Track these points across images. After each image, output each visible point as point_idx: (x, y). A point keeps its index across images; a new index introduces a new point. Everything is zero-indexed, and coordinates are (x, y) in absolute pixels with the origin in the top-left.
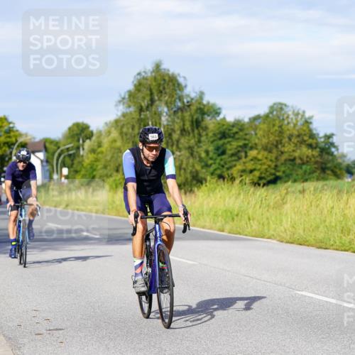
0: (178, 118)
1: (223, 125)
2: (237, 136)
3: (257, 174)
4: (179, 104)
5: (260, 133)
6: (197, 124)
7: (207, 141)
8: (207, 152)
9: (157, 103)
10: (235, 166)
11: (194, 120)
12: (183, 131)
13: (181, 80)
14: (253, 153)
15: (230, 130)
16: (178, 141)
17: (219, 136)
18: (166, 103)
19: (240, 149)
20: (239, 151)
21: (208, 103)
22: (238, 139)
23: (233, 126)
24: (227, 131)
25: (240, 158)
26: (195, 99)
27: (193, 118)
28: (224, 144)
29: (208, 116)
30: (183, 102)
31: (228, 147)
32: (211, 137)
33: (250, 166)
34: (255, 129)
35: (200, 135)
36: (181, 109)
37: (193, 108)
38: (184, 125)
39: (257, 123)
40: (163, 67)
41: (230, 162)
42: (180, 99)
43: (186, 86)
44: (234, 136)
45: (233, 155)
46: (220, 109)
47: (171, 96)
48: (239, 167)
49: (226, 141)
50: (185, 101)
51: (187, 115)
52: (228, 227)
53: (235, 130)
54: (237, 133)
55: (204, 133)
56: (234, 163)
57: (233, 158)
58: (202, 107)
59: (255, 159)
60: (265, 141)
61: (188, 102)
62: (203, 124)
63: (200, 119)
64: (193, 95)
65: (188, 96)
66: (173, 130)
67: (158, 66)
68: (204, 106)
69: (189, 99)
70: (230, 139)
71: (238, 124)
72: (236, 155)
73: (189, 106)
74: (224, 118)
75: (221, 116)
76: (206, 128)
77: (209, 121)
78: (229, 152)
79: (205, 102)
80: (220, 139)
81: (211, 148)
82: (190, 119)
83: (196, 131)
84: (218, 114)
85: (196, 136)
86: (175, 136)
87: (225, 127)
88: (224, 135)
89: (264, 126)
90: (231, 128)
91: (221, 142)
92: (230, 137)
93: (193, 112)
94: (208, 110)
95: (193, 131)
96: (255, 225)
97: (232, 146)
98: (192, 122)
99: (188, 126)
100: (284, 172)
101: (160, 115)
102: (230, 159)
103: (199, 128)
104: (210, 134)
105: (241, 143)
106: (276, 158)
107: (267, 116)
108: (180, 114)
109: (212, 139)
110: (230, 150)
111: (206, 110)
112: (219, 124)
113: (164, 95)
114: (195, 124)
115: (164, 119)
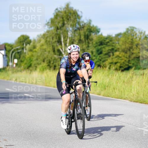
0: (77, 33)
1: (101, 38)
2: (108, 44)
3: (119, 65)
4: (78, 26)
5: (121, 42)
6: (87, 37)
7: (92, 46)
8: (92, 52)
9: (66, 25)
10: (107, 60)
11: (86, 35)
12: (80, 41)
13: (79, 13)
14: (117, 53)
15: (105, 41)
17: (99, 44)
18: (71, 26)
19: (110, 51)
20: (109, 52)
21: (93, 26)
22: (109, 45)
23: (107, 38)
24: (103, 41)
25: (110, 56)
26: (87, 24)
29: (93, 33)
30: (80, 25)
31: (104, 50)
32: (94, 44)
33: (115, 60)
34: (119, 40)
35: (89, 43)
36: (79, 29)
37: (86, 28)
38: (80, 37)
39: (119, 37)
40: (70, 6)
41: (104, 58)
42: (79, 23)
43: (82, 17)
44: (107, 44)
45: (106, 54)
46: (99, 29)
47: (74, 21)
48: (109, 60)
49: (102, 46)
50: (81, 24)
51: (82, 32)
52: (102, 93)
53: (107, 41)
54: (108, 42)
55: (91, 42)
56: (107, 59)
57: (106, 56)
58: (90, 28)
59: (118, 56)
60: (123, 47)
61: (83, 25)
62: (90, 37)
63: (89, 34)
64: (85, 21)
65: (83, 22)
66: (74, 40)
67: (68, 5)
68: (92, 27)
69: (83, 24)
70: (104, 46)
71: (109, 38)
72: (108, 54)
73: (83, 27)
74: (101, 34)
75: (100, 33)
76: (92, 40)
77: (93, 36)
78: (104, 53)
79: (91, 25)
80: (100, 45)
81: (94, 50)
82: (84, 34)
83: (87, 41)
84: (99, 32)
85: (87, 43)
87: (102, 39)
88: (101, 43)
89: (123, 39)
90: (105, 40)
91: (100, 47)
92: (105, 44)
93: (85, 30)
94: (93, 29)
95: (85, 41)
96: (117, 92)
97: (106, 49)
98: (85, 36)
100: (133, 64)
101: (67, 31)
102: (104, 56)
103: (89, 40)
104: (94, 43)
105: (110, 48)
106: (129, 57)
107: (125, 33)
108: (78, 31)
109: (95, 46)
110: (105, 51)
111: (92, 29)
112: (99, 37)
113: (69, 21)
114: (86, 37)
115: (70, 34)
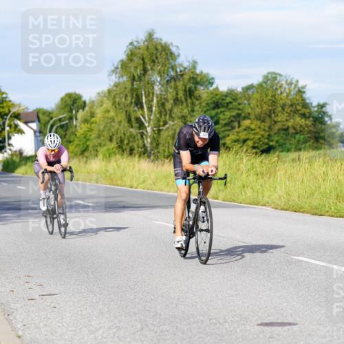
0: (171, 88)
1: (217, 95)
2: (230, 106)
3: (250, 143)
4: (172, 73)
5: (253, 103)
6: (190, 93)
7: (200, 110)
9: (150, 72)
10: (228, 136)
11: (187, 89)
12: (177, 101)
13: (174, 49)
14: (246, 123)
15: (223, 100)
16: (171, 111)
17: (212, 106)
18: (159, 73)
19: (232, 119)
20: (232, 121)
21: (202, 73)
22: (233, 108)
23: (226, 96)
24: (220, 101)
25: (233, 128)
26: (188, 68)
27: (186, 87)
28: (217, 114)
29: (202, 85)
30: (176, 72)
31: (222, 116)
32: (204, 107)
33: (243, 136)
34: (249, 99)
35: (193, 104)
36: (174, 79)
37: (186, 77)
38: (177, 94)
39: (250, 92)
40: (155, 36)
41: (223, 132)
42: (173, 68)
43: (179, 55)
44: (227, 106)
45: (226, 125)
46: (213, 79)
47: (164, 65)
48: (233, 137)
49: (219, 110)
50: (178, 70)
51: (180, 84)
52: (221, 195)
53: (228, 100)
54: (231, 102)
55: (197, 102)
56: (227, 133)
57: (227, 128)
58: (195, 76)
59: (248, 129)
60: (258, 110)
61: (181, 71)
62: (196, 93)
63: (193, 88)
64: (186, 65)
65: (181, 65)
66: (166, 99)
67: (150, 36)
68: (198, 75)
69: (182, 69)
70: (223, 109)
71: (231, 93)
72: (229, 125)
73: (182, 75)
74: (217, 88)
75: (214, 86)
76: (198, 98)
77: (202, 91)
78: (222, 122)
79: (198, 71)
80: (214, 108)
82: (184, 88)
83: (189, 101)
84: (212, 84)
85: (190, 105)
86: (168, 106)
87: (218, 97)
88: (217, 105)
89: (257, 96)
90: (224, 98)
91: (213, 113)
92: (223, 107)
93: (186, 81)
94: (201, 80)
95: (186, 100)
96: (249, 192)
97: (226, 116)
98: (185, 91)
99: (181, 94)
100: (277, 142)
101: (152, 84)
102: (223, 129)
103: (193, 97)
104: (204, 104)
105: (234, 113)
106: (270, 128)
107: (260, 85)
108: (173, 83)
109: (205, 109)
110: (223, 120)
111: (199, 79)
112: (212, 93)
113: (156, 65)
114: (188, 93)
115: (157, 89)
